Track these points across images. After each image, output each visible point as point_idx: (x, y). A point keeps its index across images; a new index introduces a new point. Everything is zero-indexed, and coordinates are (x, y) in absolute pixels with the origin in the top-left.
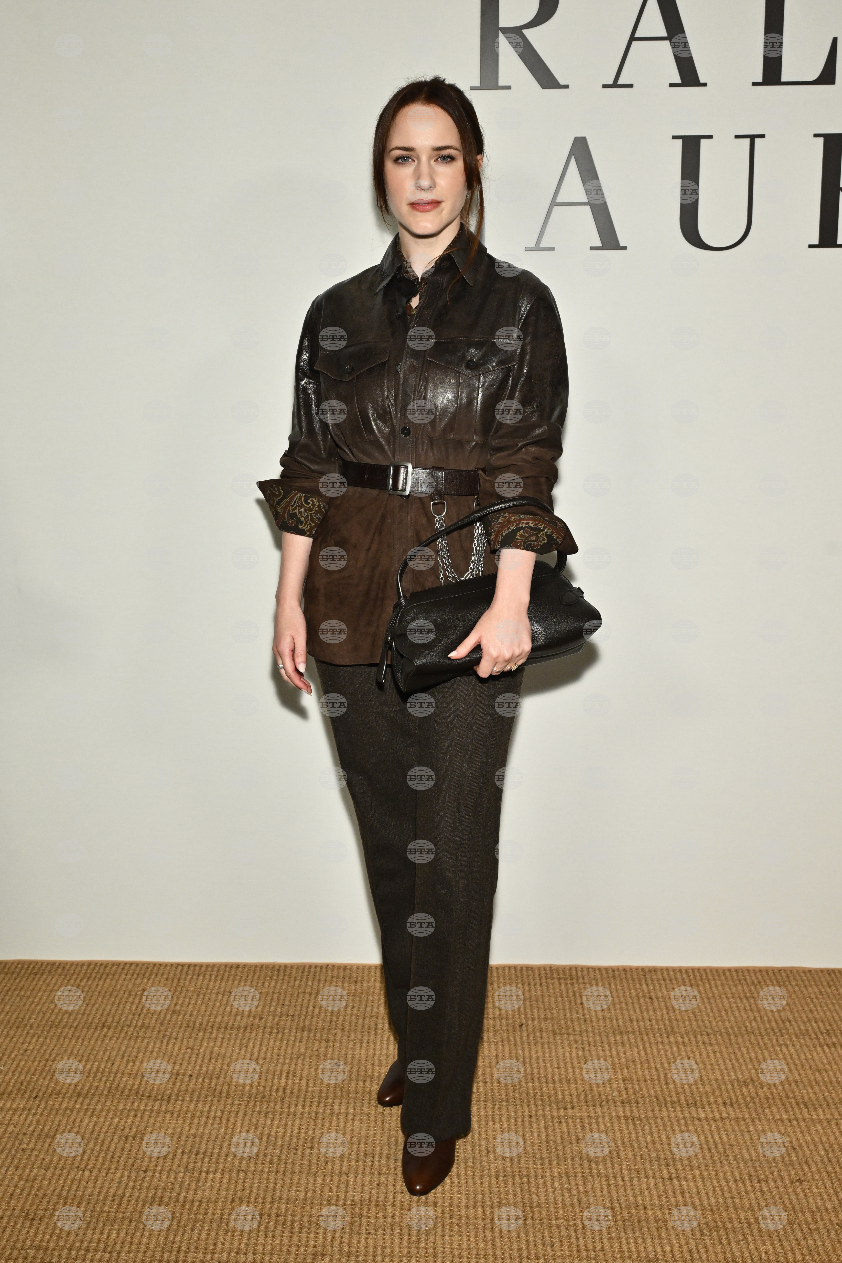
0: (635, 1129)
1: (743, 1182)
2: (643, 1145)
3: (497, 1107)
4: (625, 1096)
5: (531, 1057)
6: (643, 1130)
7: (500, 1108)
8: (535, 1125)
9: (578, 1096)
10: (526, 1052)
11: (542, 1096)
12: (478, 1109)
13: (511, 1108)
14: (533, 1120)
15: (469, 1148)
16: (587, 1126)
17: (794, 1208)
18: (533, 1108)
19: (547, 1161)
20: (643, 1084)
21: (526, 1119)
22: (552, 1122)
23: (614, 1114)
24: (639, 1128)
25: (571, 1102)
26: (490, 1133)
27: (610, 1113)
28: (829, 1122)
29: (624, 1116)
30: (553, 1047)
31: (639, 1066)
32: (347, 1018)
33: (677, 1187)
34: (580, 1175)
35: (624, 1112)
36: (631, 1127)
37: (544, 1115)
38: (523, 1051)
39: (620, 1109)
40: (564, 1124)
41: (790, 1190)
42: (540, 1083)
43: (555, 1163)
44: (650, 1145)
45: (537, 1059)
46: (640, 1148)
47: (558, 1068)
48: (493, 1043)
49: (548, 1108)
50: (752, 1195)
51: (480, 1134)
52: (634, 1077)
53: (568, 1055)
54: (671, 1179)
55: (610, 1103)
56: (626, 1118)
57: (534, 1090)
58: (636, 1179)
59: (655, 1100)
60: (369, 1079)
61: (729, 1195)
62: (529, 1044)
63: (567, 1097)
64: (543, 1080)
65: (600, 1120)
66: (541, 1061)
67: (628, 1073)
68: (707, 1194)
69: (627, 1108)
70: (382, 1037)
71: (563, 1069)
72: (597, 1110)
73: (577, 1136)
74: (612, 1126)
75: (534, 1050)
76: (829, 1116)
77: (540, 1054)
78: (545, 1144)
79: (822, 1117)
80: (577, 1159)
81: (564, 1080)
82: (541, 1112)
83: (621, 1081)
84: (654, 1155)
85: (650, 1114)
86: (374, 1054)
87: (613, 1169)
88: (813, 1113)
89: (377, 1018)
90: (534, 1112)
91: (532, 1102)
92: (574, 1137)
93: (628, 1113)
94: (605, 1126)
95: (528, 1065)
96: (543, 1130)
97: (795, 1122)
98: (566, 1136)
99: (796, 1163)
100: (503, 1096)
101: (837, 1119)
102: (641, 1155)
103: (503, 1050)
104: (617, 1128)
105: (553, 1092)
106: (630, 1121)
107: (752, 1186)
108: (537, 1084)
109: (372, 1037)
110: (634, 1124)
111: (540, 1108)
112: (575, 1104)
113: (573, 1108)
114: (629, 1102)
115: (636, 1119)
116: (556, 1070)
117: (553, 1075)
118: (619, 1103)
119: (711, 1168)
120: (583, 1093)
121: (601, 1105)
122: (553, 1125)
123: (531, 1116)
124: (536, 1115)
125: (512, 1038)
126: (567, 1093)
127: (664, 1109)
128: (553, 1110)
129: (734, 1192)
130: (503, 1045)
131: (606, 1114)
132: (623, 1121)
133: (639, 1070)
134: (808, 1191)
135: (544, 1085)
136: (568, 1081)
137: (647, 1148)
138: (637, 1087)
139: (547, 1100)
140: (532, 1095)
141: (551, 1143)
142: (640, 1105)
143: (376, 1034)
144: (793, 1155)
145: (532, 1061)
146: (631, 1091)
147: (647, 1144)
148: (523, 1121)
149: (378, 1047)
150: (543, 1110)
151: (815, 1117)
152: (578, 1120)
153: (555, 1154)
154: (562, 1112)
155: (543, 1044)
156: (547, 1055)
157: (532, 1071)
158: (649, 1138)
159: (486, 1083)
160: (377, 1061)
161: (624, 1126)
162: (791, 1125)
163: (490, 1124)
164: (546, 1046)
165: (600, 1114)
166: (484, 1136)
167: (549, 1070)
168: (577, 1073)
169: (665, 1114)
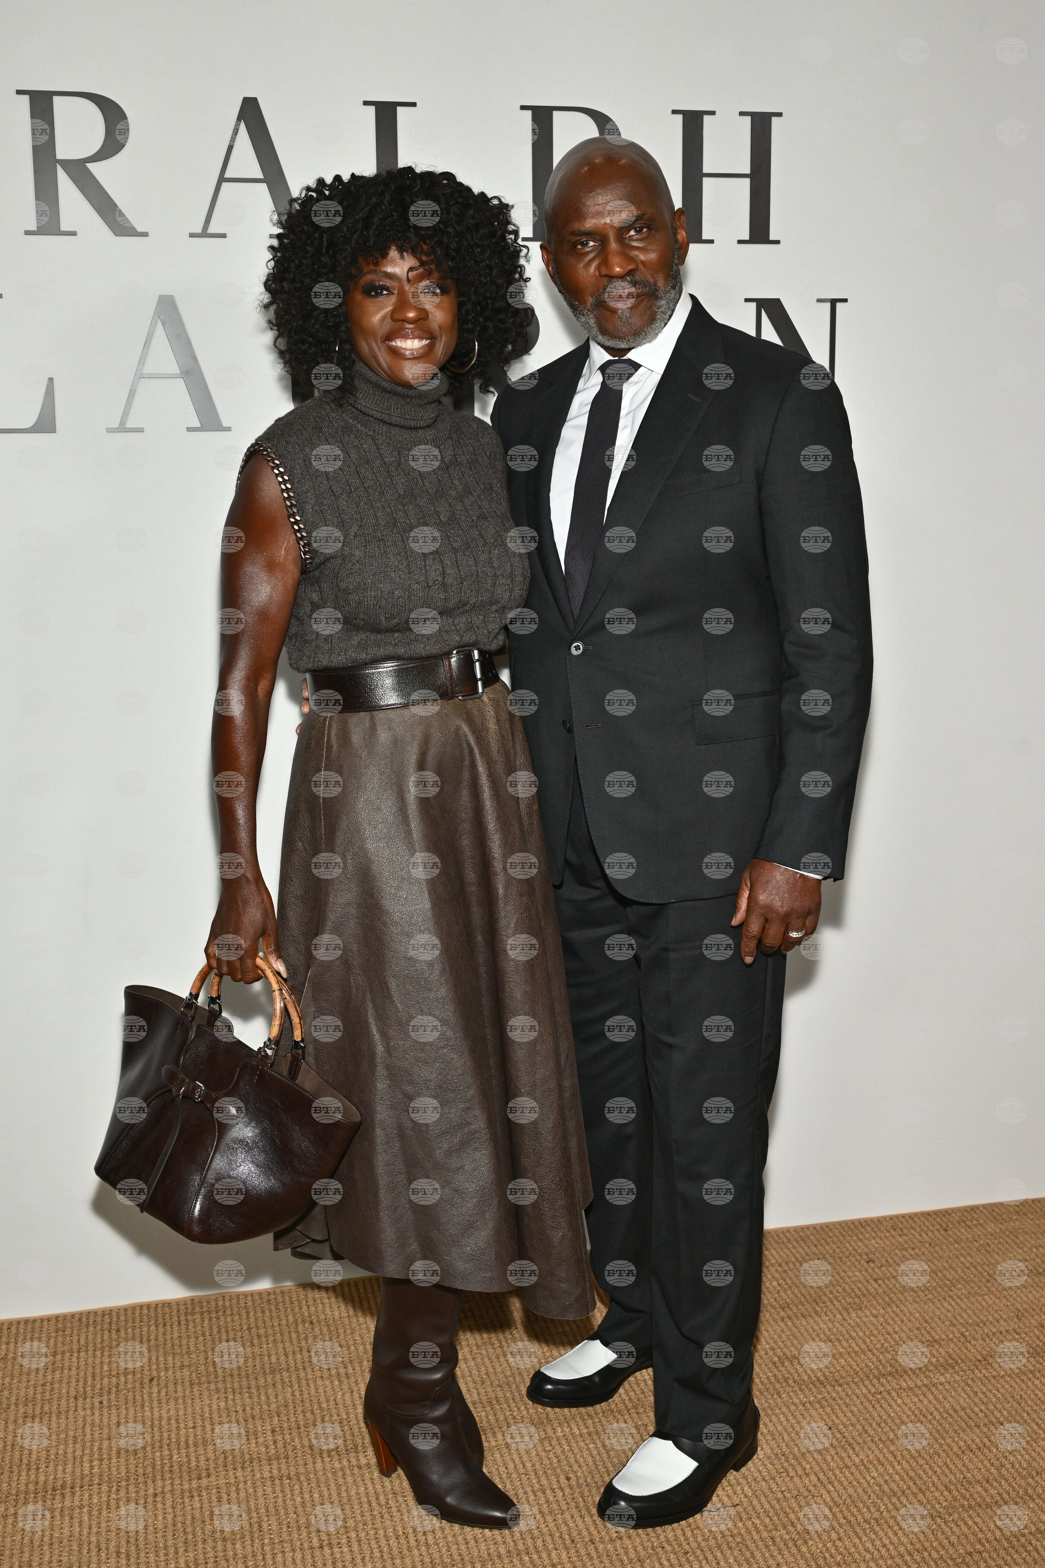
0: (283, 1491)
1: (407, 1537)
2: (291, 1510)
3: (114, 1489)
4: (273, 1451)
5: (161, 1418)
6: (292, 1491)
7: (118, 1490)
8: (160, 1506)
9: (216, 1459)
10: (155, 1412)
11: (172, 1466)
12: (90, 1495)
13: (132, 1488)
14: (159, 1499)
15: (75, 1547)
16: (225, 1496)
17: (462, 1560)
18: (159, 1483)
19: (172, 1550)
20: (295, 1432)
21: (150, 1500)
22: (183, 1498)
23: (258, 1476)
24: (287, 1490)
25: (208, 1469)
26: (104, 1525)
27: (253, 1476)
29: (271, 1477)
30: (189, 1401)
31: (292, 1411)
33: (328, 1556)
34: (212, 1560)
35: (271, 1472)
36: (278, 1488)
37: (172, 1491)
38: (152, 1412)
39: (266, 1468)
40: (197, 1498)
41: (460, 1538)
42: (170, 1450)
43: (181, 1551)
44: (300, 1509)
45: (169, 1419)
46: (287, 1514)
47: (194, 1427)
48: (114, 1408)
49: (177, 1482)
50: (416, 1552)
51: (90, 1528)
52: (286, 1425)
53: (207, 1409)
54: (321, 1547)
55: (254, 1463)
57: (162, 1460)
58: (280, 1555)
59: (309, 1451)
61: (389, 1556)
62: (159, 1401)
63: (202, 1463)
64: (174, 1446)
65: (241, 1486)
66: (173, 1422)
67: (279, 1420)
68: (363, 1559)
69: (275, 1467)
71: (199, 1429)
72: (238, 1474)
73: (211, 1512)
74: (255, 1491)
75: (165, 1407)
77: (172, 1413)
78: (171, 1528)
80: (209, 1541)
81: (200, 1441)
82: (168, 1488)
83: (269, 1433)
84: (302, 1521)
85: (302, 1470)
87: (253, 1546)
90: (160, 1489)
91: (159, 1477)
92: (207, 1513)
93: (275, 1472)
94: (247, 1492)
95: (156, 1429)
96: (170, 1510)
98: (197, 1513)
100: (123, 1474)
102: (289, 1523)
103: (127, 1414)
104: (260, 1494)
105: (185, 1460)
106: (277, 1482)
107: (416, 1541)
108: (166, 1452)
110: (282, 1485)
111: (168, 1482)
112: (212, 1471)
113: (209, 1476)
114: (278, 1458)
115: (284, 1479)
116: (191, 1430)
117: (187, 1436)
118: (265, 1462)
119: (370, 1526)
120: (222, 1456)
121: (242, 1468)
122: (183, 1503)
123: (155, 1495)
124: (163, 1492)
125: (138, 1398)
126: (202, 1458)
127: (319, 1460)
128: (184, 1483)
129: (395, 1551)
130: (127, 1409)
131: (248, 1478)
132: (269, 1483)
133: (291, 1416)
134: (480, 1536)
135: (175, 1452)
136: (205, 1443)
137: (295, 1513)
138: (287, 1437)
139: (178, 1471)
140: (159, 1467)
141: (179, 1525)
142: (290, 1460)
145: (163, 1423)
146: (280, 1444)
147: (296, 1508)
148: (146, 1502)
150: (172, 1484)
152: (214, 1491)
153: (182, 1540)
154: (195, 1484)
155: (176, 1399)
156: (181, 1413)
157: (161, 1436)
158: (299, 1499)
159: (101, 1460)
161: (269, 1490)
163: (104, 1513)
164: (181, 1401)
165: (242, 1478)
166: (95, 1530)
167: (183, 1432)
169: (319, 1465)
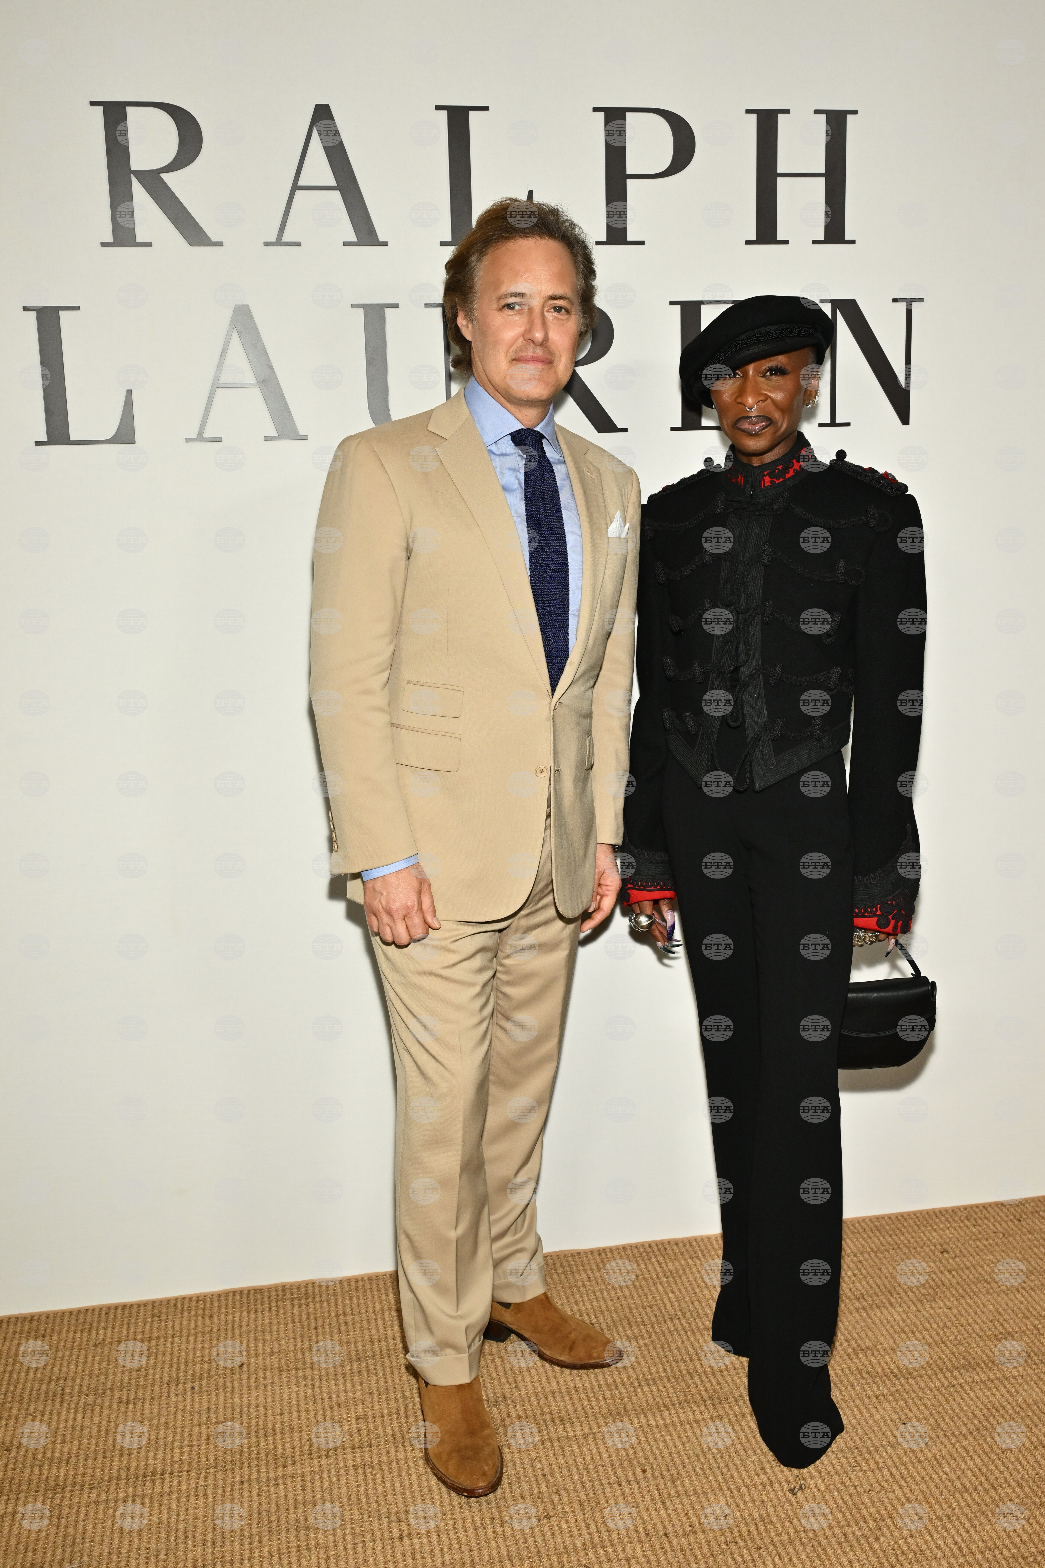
0: (365, 1480)
1: (485, 1528)
2: (373, 1498)
3: (202, 1476)
4: (356, 1439)
5: (249, 1404)
6: (374, 1479)
7: (206, 1477)
8: (246, 1494)
9: (302, 1447)
10: (244, 1399)
11: (258, 1454)
12: (179, 1482)
13: (220, 1475)
14: (246, 1486)
15: (163, 1535)
16: (309, 1485)
17: (538, 1552)
18: (246, 1470)
19: (256, 1539)
20: (379, 1420)
21: (237, 1487)
22: (268, 1486)
23: (342, 1465)
24: (370, 1477)
25: (293, 1457)
26: (191, 1512)
27: (337, 1464)
28: (585, 1437)
29: (354, 1465)
30: (277, 1388)
31: (376, 1399)
32: (29, 1385)
33: (407, 1548)
34: (294, 1550)
35: (354, 1460)
36: (361, 1477)
37: (258, 1479)
38: (241, 1398)
39: (350, 1457)
40: (282, 1487)
41: (537, 1530)
42: (257, 1437)
43: (265, 1539)
44: (381, 1498)
45: (257, 1406)
46: (368, 1503)
47: (281, 1414)
48: (205, 1393)
49: (263, 1469)
50: (493, 1544)
51: (178, 1515)
52: (370, 1413)
53: (294, 1395)
54: (401, 1538)
55: (338, 1451)
56: (355, 1467)
57: (249, 1447)
58: (361, 1545)
59: (391, 1440)
60: (47, 1463)
61: (467, 1547)
62: (249, 1387)
63: (289, 1451)
64: (262, 1432)
65: (325, 1475)
66: (261, 1408)
67: (363, 1409)
68: (442, 1550)
69: (358, 1455)
70: (69, 1404)
71: (286, 1415)
72: (322, 1463)
73: (296, 1500)
74: (339, 1480)
75: (254, 1394)
76: (586, 1431)
77: (261, 1399)
78: (256, 1516)
79: (579, 1433)
80: (292, 1530)
81: (287, 1429)
82: (255, 1476)
83: (354, 1421)
84: (384, 1510)
85: (384, 1458)
86: (58, 1428)
87: (334, 1536)
88: (569, 1430)
89: (65, 1380)
90: (247, 1477)
91: (246, 1464)
92: (291, 1502)
93: (359, 1461)
94: (330, 1481)
95: (245, 1416)
96: (256, 1498)
97: (548, 1444)
98: (282, 1501)
99: (546, 1495)
100: (211, 1461)
101: (594, 1434)
102: (370, 1512)
103: (217, 1400)
104: (343, 1482)
105: (272, 1447)
106: (360, 1471)
107: (494, 1532)
108: (254, 1439)
109: (57, 1406)
110: (364, 1473)
111: (254, 1470)
112: (297, 1458)
113: (294, 1463)
114: (361, 1447)
115: (367, 1467)
116: (279, 1417)
117: (274, 1424)
118: (349, 1450)
119: (449, 1517)
120: (308, 1443)
121: (327, 1456)
122: (269, 1490)
123: (242, 1483)
124: (249, 1480)
125: (229, 1384)
126: (288, 1445)
127: (401, 1449)
128: (270, 1470)
129: (473, 1543)
130: (217, 1395)
131: (332, 1466)
132: (352, 1471)
133: (376, 1404)
134: (557, 1528)
135: (262, 1439)
136: (291, 1430)
137: (376, 1502)
138: (371, 1425)
139: (264, 1458)
140: (246, 1454)
141: (264, 1514)
142: (373, 1448)
143: (62, 1402)
144: (543, 1486)
145: (251, 1410)
146: (364, 1433)
147: (377, 1497)
148: (232, 1490)
149: (63, 1418)
150: (258, 1472)
151: (571, 1434)
152: (299, 1479)
153: (266, 1528)
154: (280, 1471)
155: (265, 1386)
156: (269, 1400)
157: (250, 1423)
158: (380, 1489)
159: (191, 1446)
160: (59, 1438)
161: (352, 1478)
162: (544, 1448)
163: (192, 1500)
164: (269, 1388)
165: (325, 1466)
166: (182, 1517)
167: (270, 1418)
168: (302, 1418)
169: (401, 1455)
